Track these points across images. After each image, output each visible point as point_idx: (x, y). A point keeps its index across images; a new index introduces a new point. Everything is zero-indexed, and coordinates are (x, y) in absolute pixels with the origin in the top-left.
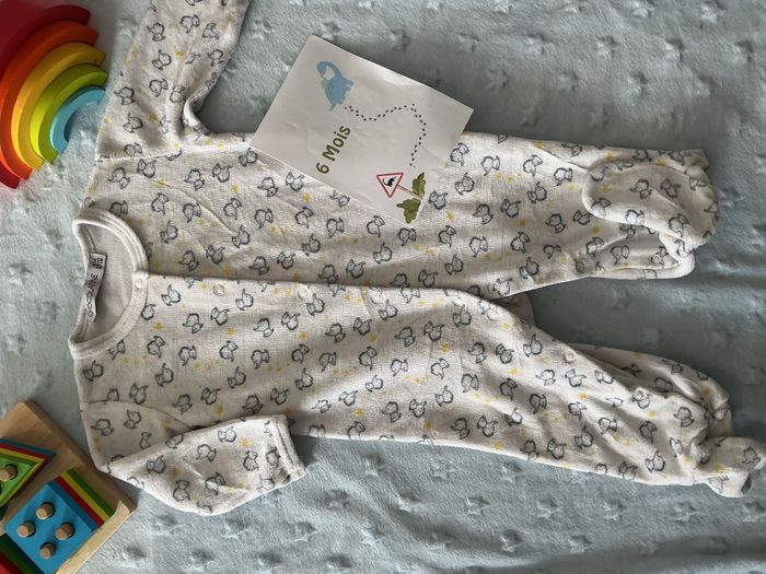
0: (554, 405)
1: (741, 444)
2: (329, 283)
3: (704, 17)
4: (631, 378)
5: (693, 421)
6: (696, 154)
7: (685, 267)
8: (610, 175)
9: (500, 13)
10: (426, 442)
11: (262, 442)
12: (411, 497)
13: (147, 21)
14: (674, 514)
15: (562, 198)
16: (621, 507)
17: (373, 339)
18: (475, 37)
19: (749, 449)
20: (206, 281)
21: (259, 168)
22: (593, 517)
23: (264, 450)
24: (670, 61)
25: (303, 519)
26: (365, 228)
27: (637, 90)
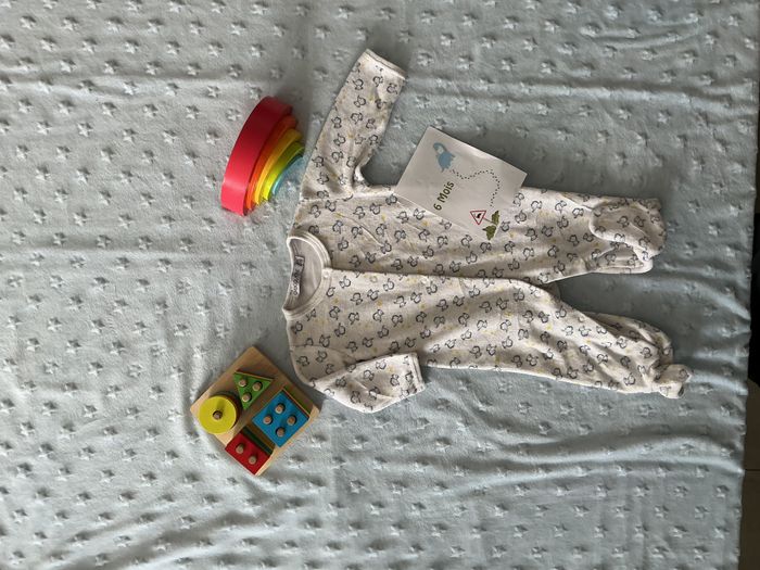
0: (572, 347)
1: (678, 368)
2: (440, 275)
3: (660, 120)
4: (617, 331)
5: (651, 355)
6: (654, 201)
7: (647, 267)
8: (605, 213)
9: (542, 115)
10: (497, 370)
11: (402, 369)
12: (486, 402)
13: (331, 116)
14: (640, 411)
15: (577, 226)
16: (609, 407)
17: (466, 308)
18: (527, 130)
19: (683, 371)
20: (366, 274)
21: (398, 206)
22: (594, 413)
23: (404, 373)
24: (640, 145)
25: (422, 416)
26: (460, 242)
27: (621, 162)
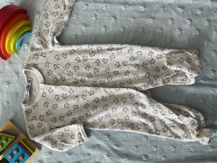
0: (157, 120)
1: (208, 130)
2: (95, 86)
3: (197, 13)
4: (178, 112)
5: (195, 124)
6: (195, 51)
7: (193, 82)
8: (172, 57)
9: (142, 11)
10: (122, 131)
11: (77, 131)
12: (117, 145)
13: (43, 13)
14: (190, 149)
15: (159, 63)
16: (175, 147)
17: (107, 102)
18: (135, 18)
19: (210, 132)
20: (61, 86)
21: (75, 55)
22: (168, 150)
23: (77, 133)
24: (188, 25)
25: (88, 152)
26: (105, 71)
27: (179, 33)
